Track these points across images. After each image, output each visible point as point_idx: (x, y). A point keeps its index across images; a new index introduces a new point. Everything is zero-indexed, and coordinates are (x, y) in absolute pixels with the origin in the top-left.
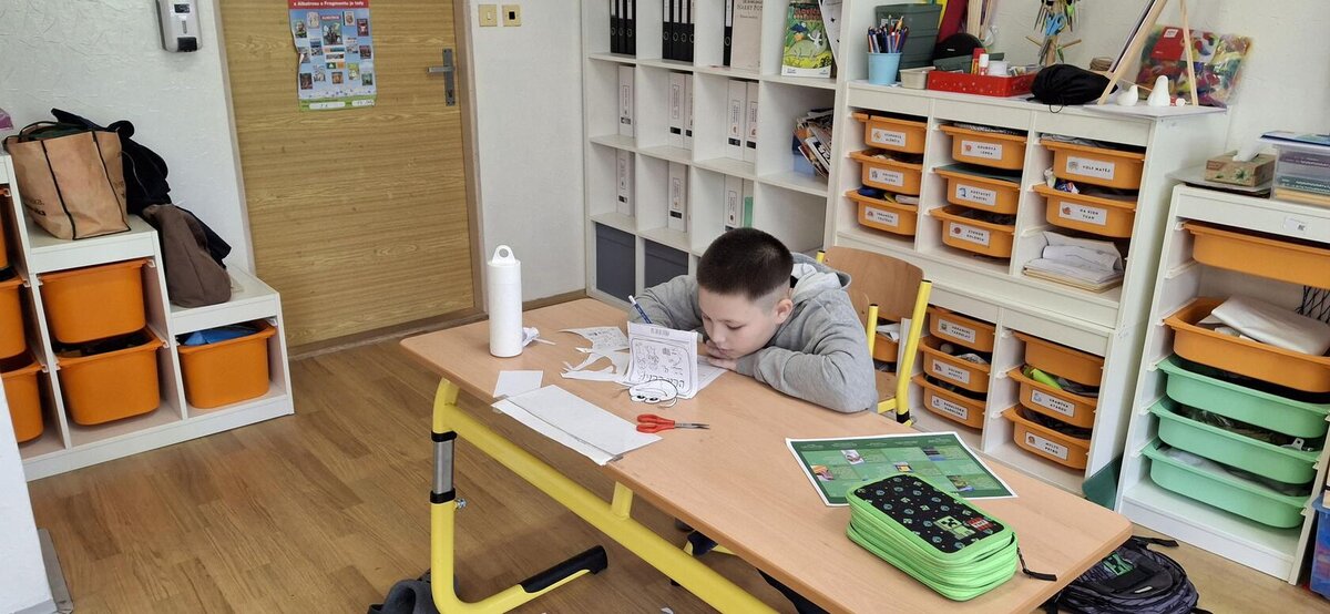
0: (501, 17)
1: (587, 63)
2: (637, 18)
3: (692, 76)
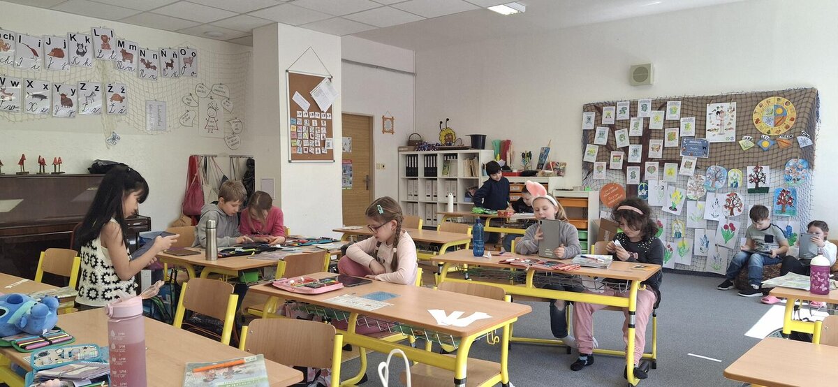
0: (381, 166)
1: (400, 180)
2: (419, 166)
3: (436, 179)
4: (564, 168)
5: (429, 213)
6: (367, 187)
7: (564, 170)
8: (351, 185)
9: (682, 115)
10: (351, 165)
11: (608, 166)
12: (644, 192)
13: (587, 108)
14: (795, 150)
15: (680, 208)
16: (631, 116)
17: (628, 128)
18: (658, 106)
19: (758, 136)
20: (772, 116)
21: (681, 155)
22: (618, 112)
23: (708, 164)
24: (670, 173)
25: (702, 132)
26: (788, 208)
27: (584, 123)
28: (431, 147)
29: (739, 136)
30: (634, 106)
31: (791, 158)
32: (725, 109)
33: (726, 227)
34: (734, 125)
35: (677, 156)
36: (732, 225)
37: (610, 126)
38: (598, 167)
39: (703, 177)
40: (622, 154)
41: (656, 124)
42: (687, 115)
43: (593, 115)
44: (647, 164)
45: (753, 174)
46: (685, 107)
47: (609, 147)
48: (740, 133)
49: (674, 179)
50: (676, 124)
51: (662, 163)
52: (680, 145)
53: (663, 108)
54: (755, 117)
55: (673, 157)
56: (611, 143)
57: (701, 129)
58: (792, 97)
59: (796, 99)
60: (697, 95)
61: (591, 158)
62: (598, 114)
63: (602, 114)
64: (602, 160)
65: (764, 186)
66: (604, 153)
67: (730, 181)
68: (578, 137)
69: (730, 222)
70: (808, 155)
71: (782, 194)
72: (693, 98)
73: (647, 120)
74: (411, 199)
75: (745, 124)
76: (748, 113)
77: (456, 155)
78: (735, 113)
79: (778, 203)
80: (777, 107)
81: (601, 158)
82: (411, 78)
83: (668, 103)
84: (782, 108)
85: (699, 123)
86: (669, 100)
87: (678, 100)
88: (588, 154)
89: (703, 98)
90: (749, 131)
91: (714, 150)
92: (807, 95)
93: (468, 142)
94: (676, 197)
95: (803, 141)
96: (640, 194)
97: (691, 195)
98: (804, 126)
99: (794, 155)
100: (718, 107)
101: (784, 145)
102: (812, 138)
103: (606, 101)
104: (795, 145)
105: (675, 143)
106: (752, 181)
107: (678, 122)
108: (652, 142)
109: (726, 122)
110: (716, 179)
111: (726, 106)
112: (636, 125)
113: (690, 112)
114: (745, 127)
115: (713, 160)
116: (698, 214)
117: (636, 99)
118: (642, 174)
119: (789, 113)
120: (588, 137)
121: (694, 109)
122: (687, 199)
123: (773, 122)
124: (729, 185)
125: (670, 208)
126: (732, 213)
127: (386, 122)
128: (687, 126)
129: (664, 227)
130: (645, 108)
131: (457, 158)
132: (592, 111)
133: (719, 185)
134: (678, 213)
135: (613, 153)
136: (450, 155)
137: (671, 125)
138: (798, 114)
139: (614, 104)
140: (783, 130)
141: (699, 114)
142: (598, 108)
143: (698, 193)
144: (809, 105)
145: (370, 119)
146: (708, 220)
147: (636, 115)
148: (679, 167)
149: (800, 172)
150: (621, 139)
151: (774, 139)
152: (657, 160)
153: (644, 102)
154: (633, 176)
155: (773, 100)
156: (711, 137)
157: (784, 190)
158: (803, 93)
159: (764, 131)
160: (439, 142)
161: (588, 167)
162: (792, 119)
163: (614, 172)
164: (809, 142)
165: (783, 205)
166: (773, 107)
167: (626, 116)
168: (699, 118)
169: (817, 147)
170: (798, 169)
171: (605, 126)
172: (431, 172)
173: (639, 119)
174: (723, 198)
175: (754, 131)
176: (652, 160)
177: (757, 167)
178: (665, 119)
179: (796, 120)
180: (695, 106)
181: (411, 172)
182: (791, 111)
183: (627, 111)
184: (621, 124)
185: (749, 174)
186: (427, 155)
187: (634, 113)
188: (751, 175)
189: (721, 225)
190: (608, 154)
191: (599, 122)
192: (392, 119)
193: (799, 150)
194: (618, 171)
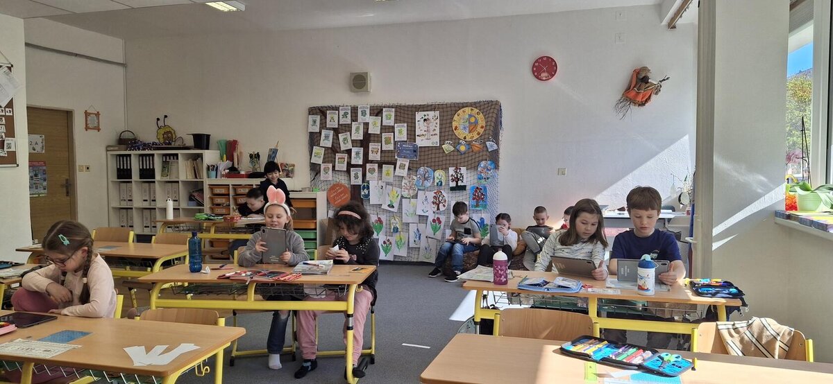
0: (85, 168)
1: (110, 183)
2: (132, 168)
3: (154, 182)
4: (292, 169)
5: (147, 219)
6: (68, 193)
7: (292, 171)
8: (46, 191)
9: (396, 121)
10: (44, 168)
11: (334, 167)
12: (366, 191)
13: (312, 111)
14: (485, 153)
15: (396, 205)
16: (352, 120)
17: (350, 131)
18: (376, 112)
19: (457, 141)
20: (467, 124)
21: (396, 157)
22: (341, 117)
23: (418, 166)
24: (388, 174)
25: (413, 137)
26: (481, 202)
27: (310, 126)
28: (146, 146)
29: (442, 141)
30: (354, 110)
31: (482, 160)
32: (430, 117)
33: (434, 221)
34: (438, 131)
35: (393, 158)
36: (438, 219)
37: (334, 129)
38: (324, 169)
39: (415, 178)
40: (346, 156)
41: (374, 129)
42: (400, 122)
43: (318, 118)
44: (368, 166)
45: (454, 174)
46: (398, 114)
47: (334, 150)
48: (443, 138)
49: (391, 179)
50: (391, 129)
51: (380, 165)
52: (395, 148)
53: (380, 115)
54: (454, 124)
55: (390, 159)
56: (335, 145)
57: (412, 134)
58: (482, 107)
59: (485, 110)
60: (407, 104)
61: (318, 160)
62: (323, 117)
63: (326, 118)
64: (328, 162)
65: (462, 184)
66: (330, 155)
67: (437, 181)
68: (304, 140)
69: (437, 216)
70: (494, 157)
71: (476, 191)
72: (404, 106)
73: (366, 125)
74: (124, 205)
75: (447, 132)
76: (448, 121)
77: (177, 155)
78: (438, 121)
79: (474, 199)
80: (470, 116)
81: (327, 159)
82: (121, 70)
83: (384, 109)
84: (475, 117)
85: (409, 128)
86: (385, 107)
87: (392, 107)
88: (315, 156)
89: (412, 106)
90: (450, 137)
91: (422, 154)
92: (493, 107)
93: (190, 141)
94: (393, 195)
95: (491, 145)
96: (363, 193)
97: (405, 194)
98: (491, 133)
99: (484, 157)
100: (425, 115)
101: (477, 149)
102: (497, 144)
103: (329, 105)
104: (485, 149)
105: (391, 147)
106: (453, 180)
107: (393, 127)
108: (372, 146)
109: (431, 128)
110: (426, 179)
111: (431, 114)
112: (357, 129)
113: (402, 119)
114: (447, 134)
115: (422, 162)
116: (411, 211)
117: (356, 104)
118: (364, 175)
119: (480, 122)
120: (314, 139)
121: (406, 116)
122: (402, 197)
123: (468, 129)
124: (436, 184)
125: (389, 206)
126: (438, 209)
127: (89, 118)
128: (400, 132)
129: (384, 224)
130: (364, 113)
131: (177, 159)
132: (316, 114)
133: (428, 184)
134: (395, 210)
135: (338, 155)
136: (170, 155)
137: (387, 131)
138: (486, 122)
139: (337, 109)
140: (476, 137)
141: (410, 121)
142: (322, 112)
143: (411, 191)
144: (495, 116)
145: (68, 114)
146: (420, 216)
147: (356, 120)
148: (395, 168)
149: (489, 172)
150: (345, 142)
151: (469, 144)
152: (376, 162)
153: (364, 107)
154: (356, 177)
155: (468, 110)
156: (420, 142)
157: (477, 188)
158: (490, 105)
159: (461, 137)
160: (157, 141)
161: (315, 169)
162: (482, 127)
163: (340, 173)
164: (495, 147)
165: (477, 201)
166: (467, 117)
167: (348, 120)
168: (410, 124)
169: (501, 151)
170: (488, 169)
171: (330, 129)
172: (147, 174)
173: (360, 124)
174: (431, 195)
175: (454, 137)
176: (372, 162)
177: (457, 169)
178: (381, 125)
179: (485, 128)
180: (406, 113)
181: (124, 174)
182: (481, 121)
183: (349, 116)
184: (344, 128)
185: (450, 174)
186: (142, 155)
187: (355, 119)
188: (452, 175)
189: (430, 219)
190: (333, 156)
191: (324, 125)
192: (98, 114)
193: (488, 154)
194: (342, 173)
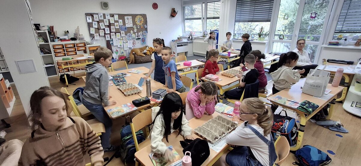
11: (99, 35)
13: (87, 14)
14: (144, 28)
15: (122, 45)
16: (104, 19)
17: (104, 22)
18: (112, 16)
20: (139, 20)
21: (120, 31)
22: (99, 17)
23: (127, 33)
24: (118, 36)
25: (125, 24)
26: (144, 42)
27: (87, 20)
29: (133, 25)
30: (104, 15)
31: (144, 31)
34: (132, 22)
37: (97, 21)
38: (96, 36)
39: (127, 36)
40: (103, 31)
41: (112, 22)
42: (120, 19)
43: (90, 17)
44: (111, 34)
45: (137, 35)
46: (119, 17)
47: (98, 29)
49: (120, 38)
50: (117, 22)
51: (115, 34)
54: (136, 20)
55: (118, 31)
56: (99, 27)
58: (142, 16)
60: (122, 14)
61: (93, 32)
62: (92, 17)
63: (94, 17)
64: (97, 33)
65: (140, 38)
67: (133, 37)
68: (86, 25)
70: (146, 29)
73: (109, 20)
75: (134, 23)
76: (134, 19)
78: (131, 19)
79: (142, 41)
80: (140, 18)
83: (114, 15)
87: (117, 14)
88: (91, 31)
91: (128, 29)
94: (121, 42)
95: (145, 26)
96: (111, 43)
97: (124, 42)
98: (145, 23)
100: (127, 17)
101: (142, 27)
102: (147, 26)
103: (94, 13)
105: (118, 27)
106: (137, 37)
108: (112, 27)
109: (130, 22)
110: (130, 37)
111: (129, 17)
116: (126, 46)
117: (104, 13)
118: (110, 37)
119: (142, 20)
120: (90, 25)
121: (122, 17)
123: (139, 22)
125: (120, 46)
126: (134, 45)
128: (120, 22)
130: (108, 16)
134: (122, 47)
135: (100, 31)
138: (144, 20)
139: (97, 14)
140: (142, 24)
142: (91, 15)
143: (126, 41)
144: (145, 18)
146: (129, 48)
148: (121, 34)
149: (146, 34)
150: (102, 26)
151: (140, 26)
152: (114, 32)
153: (107, 14)
154: (108, 38)
155: (139, 16)
156: (127, 26)
157: (143, 38)
158: (144, 15)
159: (138, 24)
161: (92, 36)
167: (102, 18)
168: (123, 20)
169: (148, 28)
171: (96, 21)
173: (107, 20)
174: (132, 41)
175: (136, 24)
176: (112, 32)
177: (138, 33)
178: (114, 20)
184: (101, 21)
190: (98, 31)
191: (93, 20)
194: (103, 37)
